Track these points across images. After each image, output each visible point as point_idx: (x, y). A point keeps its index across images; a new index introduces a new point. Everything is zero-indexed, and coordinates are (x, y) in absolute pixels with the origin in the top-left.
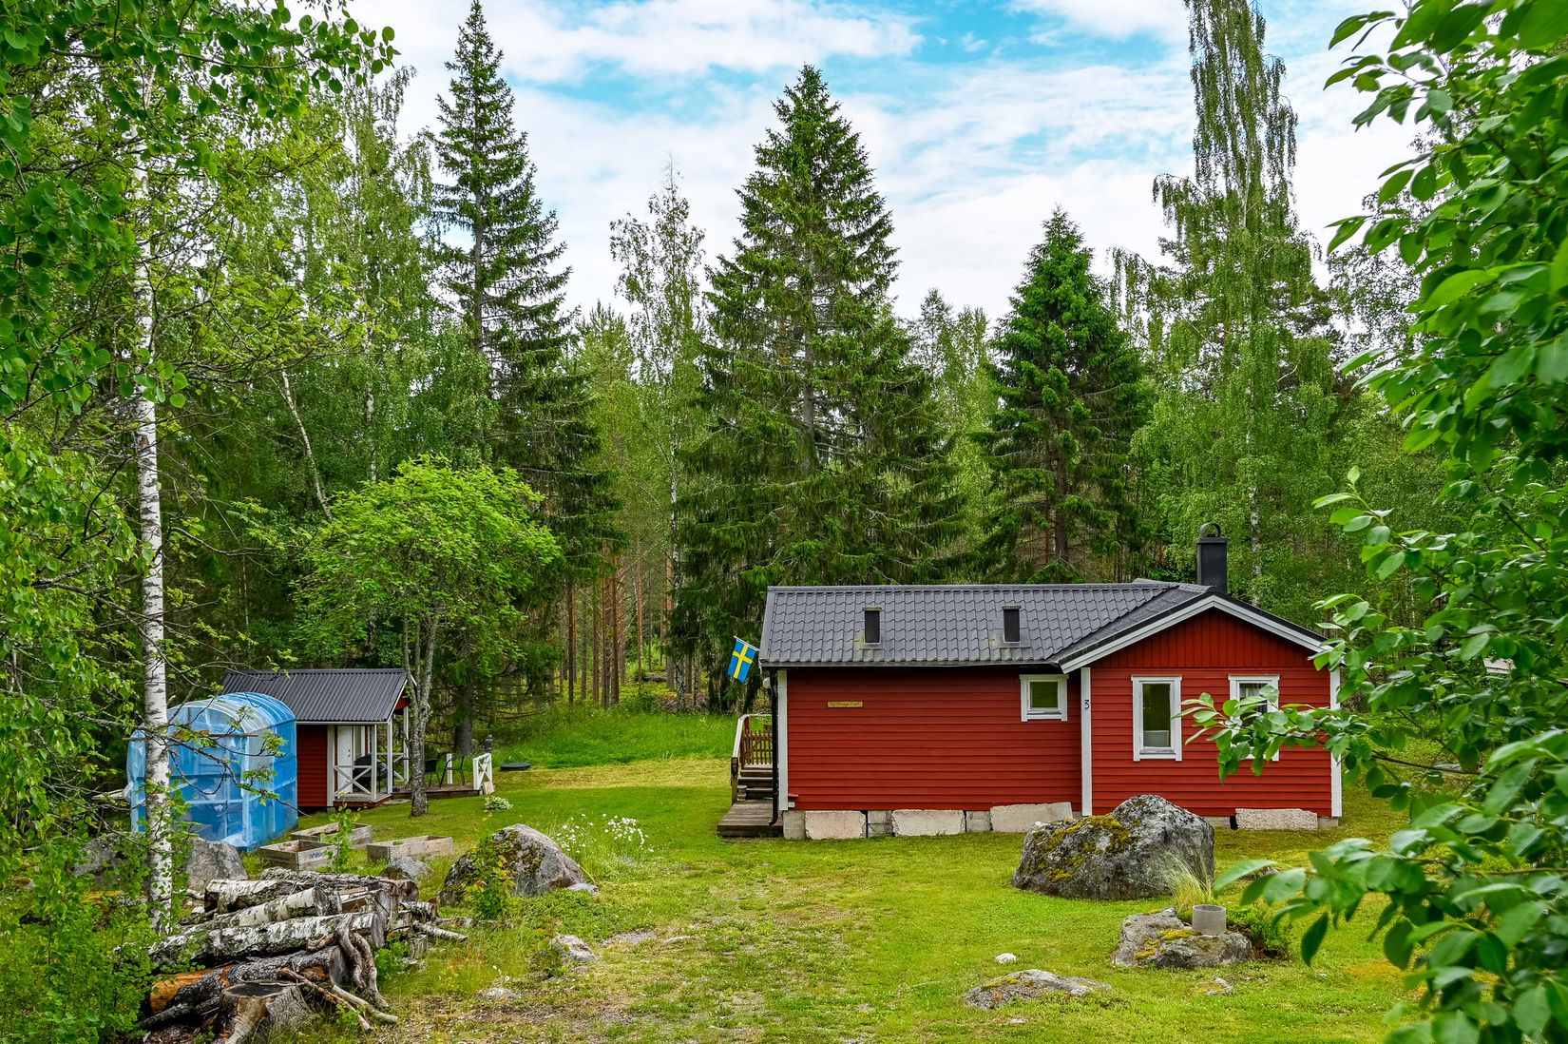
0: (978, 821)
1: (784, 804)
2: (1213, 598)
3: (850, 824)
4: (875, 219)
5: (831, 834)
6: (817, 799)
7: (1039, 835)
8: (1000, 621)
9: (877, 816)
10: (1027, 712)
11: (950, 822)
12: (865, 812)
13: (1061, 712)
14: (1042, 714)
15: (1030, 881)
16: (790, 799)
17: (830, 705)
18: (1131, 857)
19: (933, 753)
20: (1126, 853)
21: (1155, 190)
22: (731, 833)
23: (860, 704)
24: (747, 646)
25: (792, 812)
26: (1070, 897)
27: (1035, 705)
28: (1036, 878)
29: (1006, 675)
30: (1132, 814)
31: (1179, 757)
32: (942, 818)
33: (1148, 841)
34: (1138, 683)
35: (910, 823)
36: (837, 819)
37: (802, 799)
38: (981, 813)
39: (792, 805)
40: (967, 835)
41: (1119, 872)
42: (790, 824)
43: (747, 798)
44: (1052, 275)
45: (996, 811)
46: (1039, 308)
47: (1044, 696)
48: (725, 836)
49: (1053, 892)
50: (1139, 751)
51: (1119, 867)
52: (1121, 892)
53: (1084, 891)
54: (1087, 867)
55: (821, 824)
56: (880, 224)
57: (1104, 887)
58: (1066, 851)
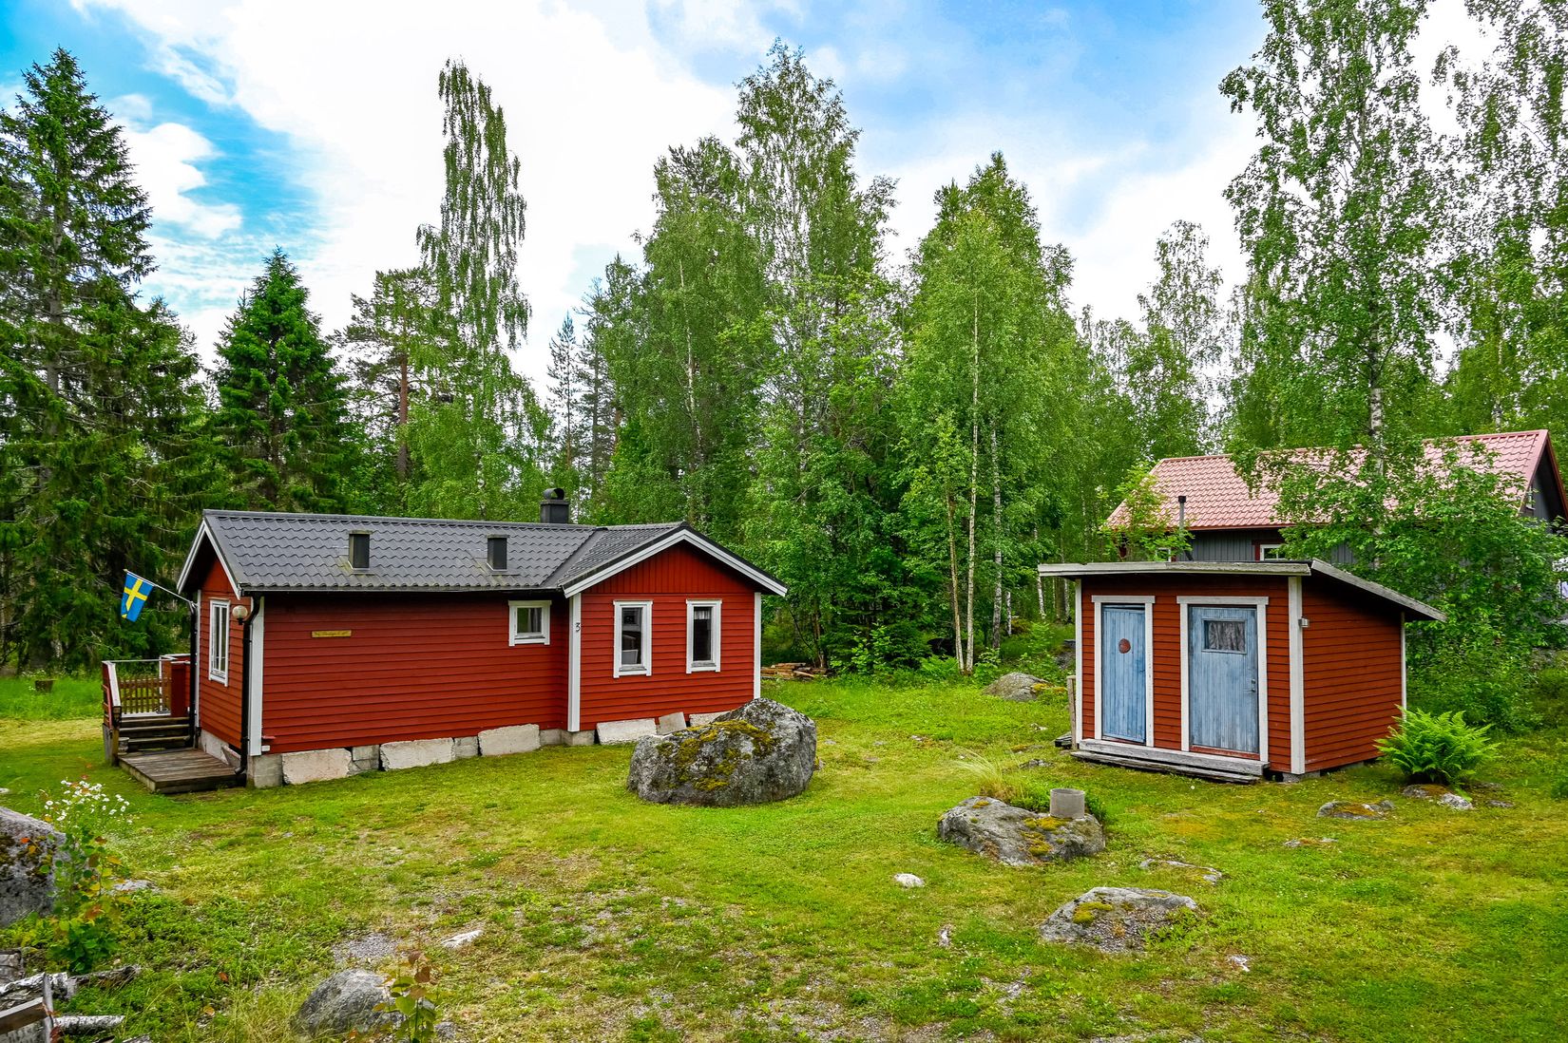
0: (467, 746)
1: (255, 748)
2: (685, 531)
3: (337, 763)
4: (135, 210)
5: (313, 776)
6: (297, 740)
7: (663, 748)
8: (483, 550)
9: (365, 752)
10: (514, 638)
11: (441, 751)
12: (350, 749)
13: (544, 637)
14: (527, 639)
15: (673, 794)
16: (264, 742)
17: (314, 635)
18: (778, 759)
19: (424, 681)
20: (774, 755)
21: (419, 235)
22: (174, 789)
23: (349, 633)
24: (140, 581)
25: (265, 757)
26: (728, 806)
27: (520, 630)
28: (682, 791)
29: (494, 601)
30: (763, 717)
31: (649, 673)
32: (433, 747)
33: (790, 741)
34: (619, 606)
35: (400, 756)
36: (320, 759)
37: (280, 741)
38: (469, 739)
39: (267, 748)
40: (459, 762)
41: (771, 774)
42: (261, 773)
43: (128, 751)
44: (275, 302)
45: (484, 735)
46: (264, 328)
47: (528, 622)
48: (167, 794)
49: (709, 803)
50: (619, 669)
51: (771, 769)
52: (773, 794)
53: (740, 798)
54: (741, 773)
55: (300, 767)
56: (140, 216)
57: (758, 791)
58: (710, 760)
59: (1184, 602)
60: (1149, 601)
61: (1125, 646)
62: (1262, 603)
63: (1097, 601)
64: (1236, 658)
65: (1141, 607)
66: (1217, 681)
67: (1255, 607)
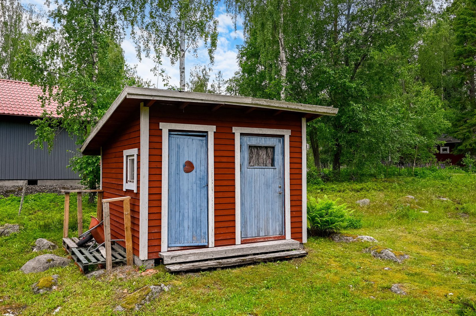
59: (237, 131)
60: (211, 130)
61: (189, 167)
62: (287, 133)
63: (165, 127)
64: (270, 172)
65: (204, 135)
66: (257, 188)
67: (283, 136)
